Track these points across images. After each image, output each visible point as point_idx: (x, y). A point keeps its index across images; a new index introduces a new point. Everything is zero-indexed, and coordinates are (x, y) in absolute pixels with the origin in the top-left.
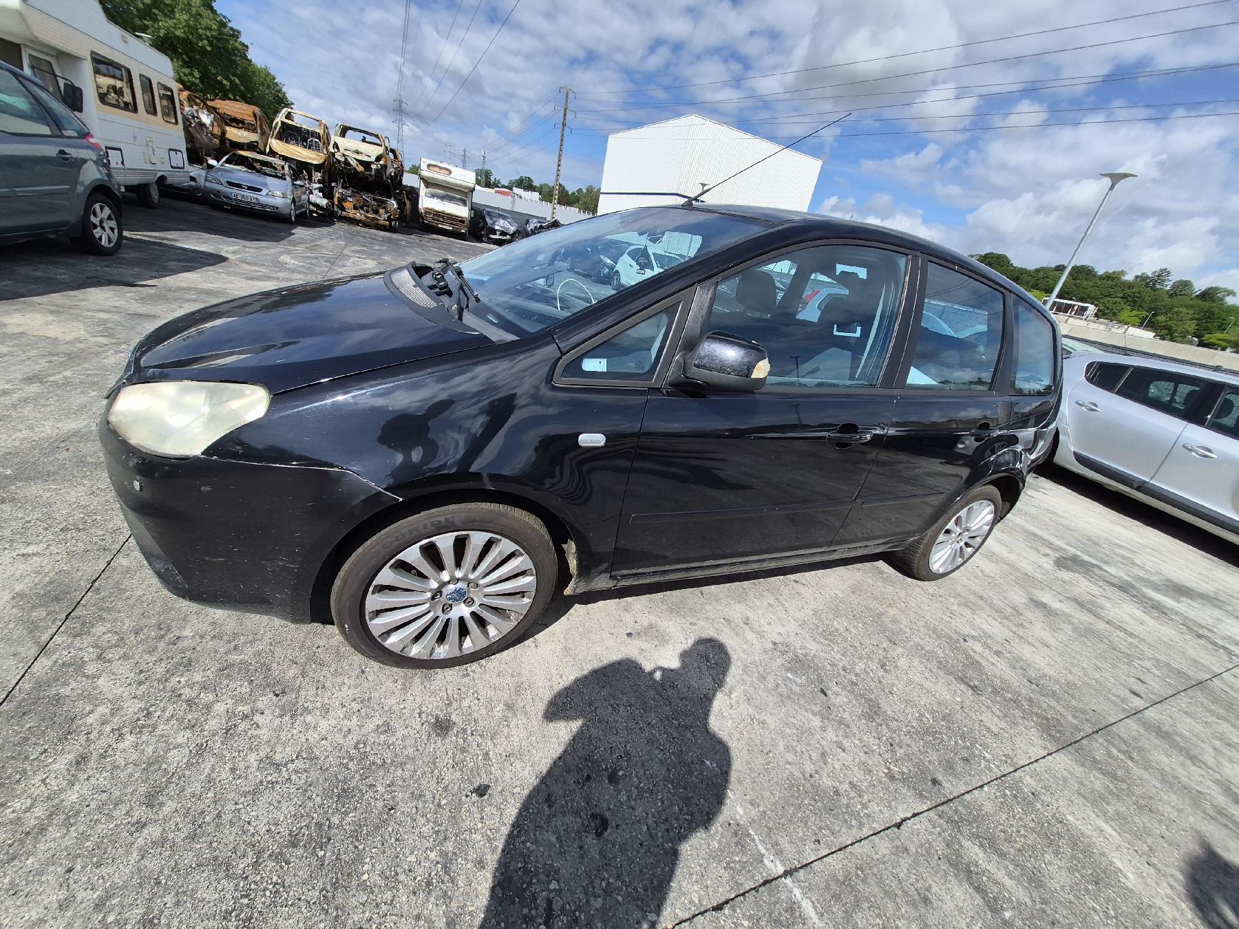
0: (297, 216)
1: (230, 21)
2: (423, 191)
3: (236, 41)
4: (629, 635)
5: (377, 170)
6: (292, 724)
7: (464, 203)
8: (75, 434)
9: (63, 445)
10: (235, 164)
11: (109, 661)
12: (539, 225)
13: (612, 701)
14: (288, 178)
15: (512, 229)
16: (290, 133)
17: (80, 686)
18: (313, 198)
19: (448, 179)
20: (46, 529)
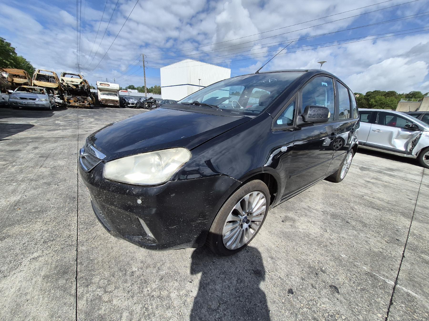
0: (52, 107)
1: (5, 40)
2: (99, 93)
3: (9, 47)
4: (283, 221)
5: (81, 87)
6: (206, 291)
7: (116, 95)
8: (19, 201)
9: (16, 207)
10: (21, 91)
11: (110, 292)
12: (145, 99)
13: (299, 245)
14: (46, 94)
15: (136, 102)
16: (40, 77)
17: (107, 307)
18: (56, 101)
19: (108, 87)
20: (36, 244)
